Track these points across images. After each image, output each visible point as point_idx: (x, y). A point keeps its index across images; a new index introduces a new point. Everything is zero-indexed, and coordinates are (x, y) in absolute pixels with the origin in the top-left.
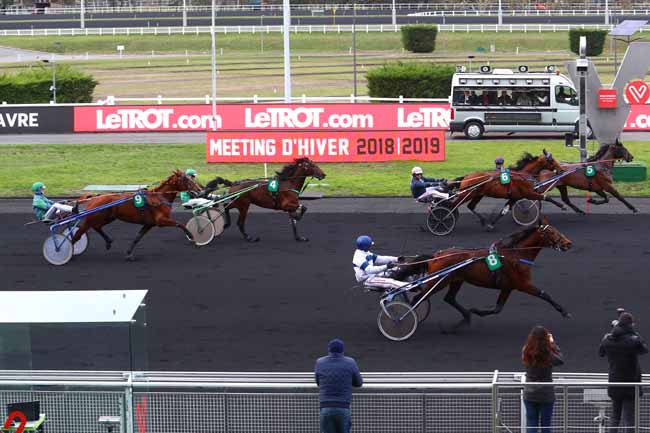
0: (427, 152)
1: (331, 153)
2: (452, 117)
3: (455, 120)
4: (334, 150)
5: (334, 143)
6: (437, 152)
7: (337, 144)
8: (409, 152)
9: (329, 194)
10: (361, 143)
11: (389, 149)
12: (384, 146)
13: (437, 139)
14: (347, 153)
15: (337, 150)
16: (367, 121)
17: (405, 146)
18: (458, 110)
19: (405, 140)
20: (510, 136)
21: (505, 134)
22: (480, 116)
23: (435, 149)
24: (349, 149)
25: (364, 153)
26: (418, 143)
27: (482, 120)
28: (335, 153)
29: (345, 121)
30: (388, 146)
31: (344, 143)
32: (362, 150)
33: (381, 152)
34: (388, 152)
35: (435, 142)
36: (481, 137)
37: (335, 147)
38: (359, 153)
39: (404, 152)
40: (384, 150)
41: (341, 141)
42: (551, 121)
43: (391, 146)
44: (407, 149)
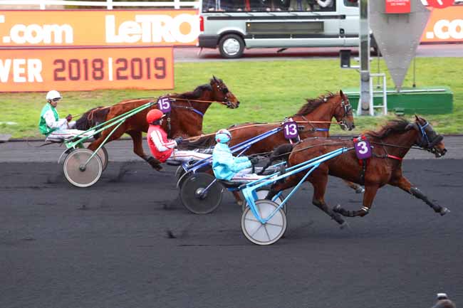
0: (149, 77)
1: (17, 79)
2: (202, 29)
3: (207, 32)
4: (21, 75)
5: (21, 66)
6: (163, 77)
7: (25, 66)
8: (125, 78)
9: (18, 136)
10: (59, 66)
11: (98, 74)
12: (90, 69)
13: (163, 59)
14: (40, 79)
15: (25, 75)
16: (64, 34)
17: (120, 69)
18: (209, 18)
19: (118, 61)
20: (281, 54)
21: (274, 51)
22: (239, 27)
23: (160, 73)
24: (42, 73)
25: (63, 79)
26: (137, 64)
27: (243, 31)
28: (23, 80)
29: (34, 34)
30: (96, 69)
31: (35, 66)
32: (60, 74)
33: (86, 78)
34: (95, 78)
35: (160, 64)
36: (241, 55)
37: (23, 71)
38: (57, 79)
39: (119, 77)
40: (90, 75)
41: (31, 62)
42: (338, 32)
43: (100, 69)
44: (122, 73)
